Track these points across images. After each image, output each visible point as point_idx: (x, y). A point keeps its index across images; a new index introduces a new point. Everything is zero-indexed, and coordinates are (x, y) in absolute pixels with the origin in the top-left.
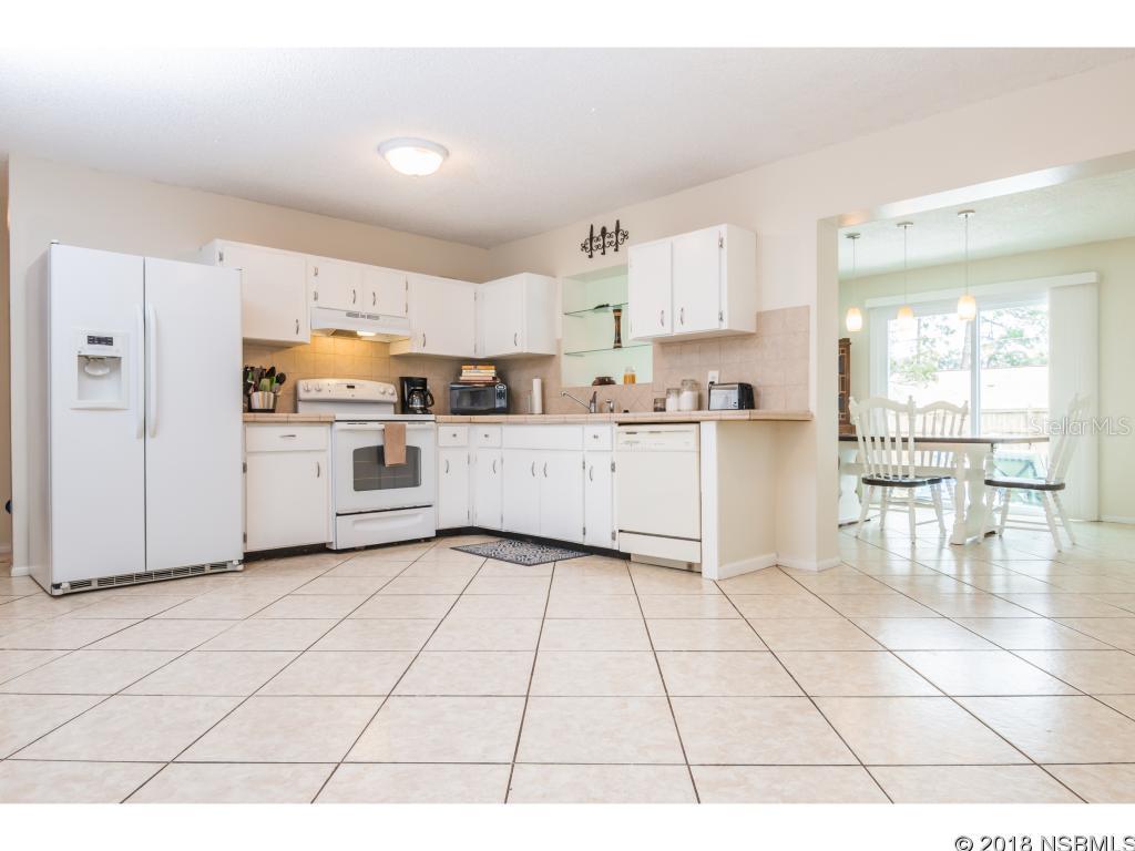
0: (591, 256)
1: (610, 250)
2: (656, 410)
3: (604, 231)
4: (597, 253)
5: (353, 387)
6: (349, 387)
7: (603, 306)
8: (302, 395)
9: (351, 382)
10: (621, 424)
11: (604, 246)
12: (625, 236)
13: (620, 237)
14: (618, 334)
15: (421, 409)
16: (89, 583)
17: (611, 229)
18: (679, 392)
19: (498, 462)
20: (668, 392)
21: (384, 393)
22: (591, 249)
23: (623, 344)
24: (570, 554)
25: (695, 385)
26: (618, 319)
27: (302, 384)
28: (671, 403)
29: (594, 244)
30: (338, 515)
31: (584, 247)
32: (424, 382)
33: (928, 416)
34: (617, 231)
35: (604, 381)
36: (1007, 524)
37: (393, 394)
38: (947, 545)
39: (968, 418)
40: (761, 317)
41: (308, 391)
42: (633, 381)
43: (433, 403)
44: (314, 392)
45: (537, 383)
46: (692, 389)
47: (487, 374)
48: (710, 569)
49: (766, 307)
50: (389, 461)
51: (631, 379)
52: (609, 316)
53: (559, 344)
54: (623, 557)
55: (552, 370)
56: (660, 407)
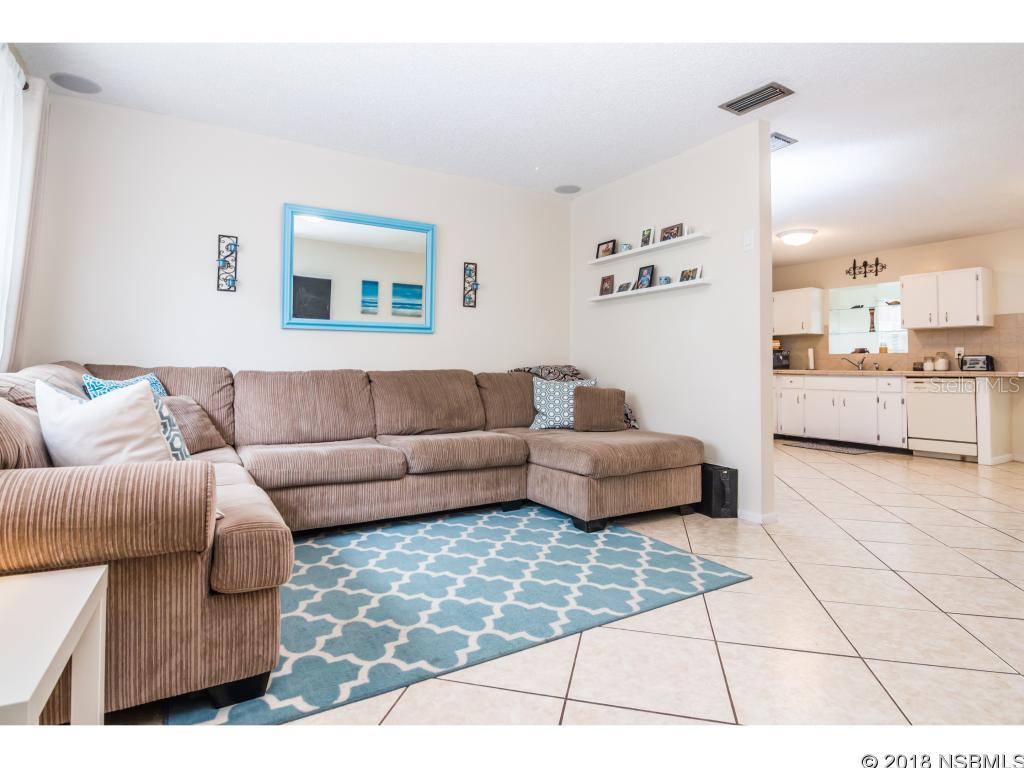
0: (854, 278)
1: (871, 275)
2: (915, 369)
3: (865, 264)
4: (860, 277)
7: (858, 307)
10: (908, 377)
11: (865, 272)
12: (884, 267)
13: (879, 267)
14: (872, 323)
17: (871, 262)
18: (933, 360)
19: (802, 398)
20: (926, 359)
22: (855, 274)
23: (876, 329)
24: (862, 451)
25: (945, 355)
26: (872, 314)
28: (928, 366)
29: (857, 271)
31: (848, 272)
34: (877, 264)
35: (863, 351)
40: (998, 318)
42: (886, 352)
45: (811, 352)
46: (943, 358)
48: (985, 459)
49: (1003, 312)
51: (884, 350)
52: (866, 312)
53: (826, 328)
54: (908, 452)
55: (821, 343)
56: (919, 367)
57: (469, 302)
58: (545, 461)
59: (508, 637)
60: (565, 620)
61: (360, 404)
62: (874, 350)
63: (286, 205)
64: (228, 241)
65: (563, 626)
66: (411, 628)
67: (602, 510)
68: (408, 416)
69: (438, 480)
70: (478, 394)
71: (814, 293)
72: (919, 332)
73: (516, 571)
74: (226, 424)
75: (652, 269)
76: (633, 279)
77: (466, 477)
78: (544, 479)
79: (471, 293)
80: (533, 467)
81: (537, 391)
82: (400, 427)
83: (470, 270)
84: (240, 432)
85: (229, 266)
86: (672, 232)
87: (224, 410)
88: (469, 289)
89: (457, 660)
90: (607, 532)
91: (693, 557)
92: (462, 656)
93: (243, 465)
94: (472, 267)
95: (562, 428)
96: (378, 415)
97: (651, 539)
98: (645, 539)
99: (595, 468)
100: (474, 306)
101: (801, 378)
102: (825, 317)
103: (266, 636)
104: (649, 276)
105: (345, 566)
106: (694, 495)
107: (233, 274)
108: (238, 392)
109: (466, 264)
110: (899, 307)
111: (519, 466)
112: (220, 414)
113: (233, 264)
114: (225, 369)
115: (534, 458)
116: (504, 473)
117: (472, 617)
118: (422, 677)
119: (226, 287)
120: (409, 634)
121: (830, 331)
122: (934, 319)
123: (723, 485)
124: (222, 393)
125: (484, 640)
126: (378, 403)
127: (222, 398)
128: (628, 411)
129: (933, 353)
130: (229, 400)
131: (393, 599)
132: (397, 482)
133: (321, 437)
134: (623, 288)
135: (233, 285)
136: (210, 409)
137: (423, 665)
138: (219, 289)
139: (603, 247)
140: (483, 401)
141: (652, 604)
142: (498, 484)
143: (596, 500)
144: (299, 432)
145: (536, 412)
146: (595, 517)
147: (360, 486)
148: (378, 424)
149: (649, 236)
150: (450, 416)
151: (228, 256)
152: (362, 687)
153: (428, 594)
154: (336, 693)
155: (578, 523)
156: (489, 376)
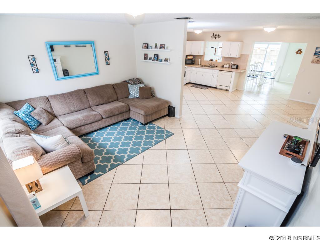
1: (217, 39)
3: (216, 35)
4: (214, 39)
12: (220, 37)
17: (217, 35)
18: (226, 64)
19: (196, 74)
20: (225, 64)
23: (216, 54)
24: (208, 88)
25: (229, 64)
26: (215, 50)
28: (225, 66)
29: (214, 37)
31: (212, 37)
35: (212, 60)
36: (265, 83)
38: (257, 86)
40: (241, 55)
45: (200, 59)
47: (191, 57)
48: (230, 90)
49: (243, 53)
51: (216, 61)
52: (214, 49)
53: (204, 53)
54: (216, 88)
55: (202, 57)
56: (223, 67)
57: (107, 63)
58: (134, 110)
59: (132, 155)
60: (141, 149)
61: (84, 100)
62: (214, 60)
63: (46, 42)
64: (31, 57)
65: (141, 151)
66: (114, 155)
67: (147, 121)
68: (98, 101)
69: (110, 119)
70: (114, 91)
71: (203, 43)
72: (225, 57)
73: (131, 139)
74: (51, 112)
75: (158, 55)
76: (153, 57)
77: (116, 116)
78: (134, 114)
79: (108, 60)
80: (131, 111)
81: (129, 88)
82: (96, 104)
83: (106, 54)
84: (56, 113)
85: (34, 65)
86: (162, 47)
87: (50, 108)
88: (107, 59)
89: (124, 161)
90: (148, 125)
91: (165, 130)
92: (125, 160)
93: (64, 125)
94: (107, 52)
95: (137, 98)
96: (90, 102)
97: (157, 126)
98: (156, 126)
99: (145, 113)
100: (109, 64)
101: (196, 68)
102: (204, 50)
103: (93, 166)
104: (156, 58)
105: (95, 143)
106: (166, 113)
107: (36, 67)
108: (51, 103)
109: (105, 52)
110: (221, 49)
111: (128, 111)
112: (49, 110)
113: (35, 64)
114: (45, 96)
115: (131, 109)
116: (124, 114)
117: (125, 151)
118: (119, 165)
119: (35, 72)
120: (114, 157)
121: (205, 54)
122: (228, 55)
123: (172, 111)
124: (47, 104)
125: (128, 156)
126: (89, 98)
127: (48, 105)
128: (152, 92)
129: (226, 63)
130: (50, 105)
131: (108, 149)
132: (101, 121)
133: (77, 110)
134: (150, 59)
135: (38, 71)
136: (46, 109)
137: (119, 162)
138: (34, 73)
139: (144, 45)
140: (116, 92)
141: (157, 143)
142: (123, 116)
143: (146, 119)
144: (71, 110)
145: (130, 94)
146: (146, 123)
147: (92, 124)
148: (90, 104)
149: (157, 45)
150: (108, 99)
151: (33, 61)
152: (110, 168)
153: (115, 147)
154: (106, 170)
155: (142, 124)
156: (116, 85)
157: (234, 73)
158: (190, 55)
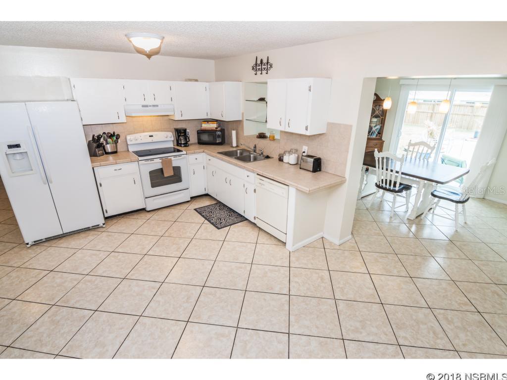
0: (256, 74)
1: (264, 72)
3: (262, 61)
4: (259, 73)
5: (152, 136)
6: (150, 136)
8: (129, 143)
9: (151, 134)
10: (258, 174)
11: (262, 70)
12: (271, 66)
13: (269, 66)
15: (184, 144)
16: (42, 240)
17: (265, 61)
18: (290, 153)
19: (214, 172)
20: (286, 152)
21: (167, 137)
22: (256, 70)
24: (240, 219)
27: (128, 137)
29: (258, 67)
30: (146, 198)
31: (253, 69)
32: (185, 130)
33: (415, 148)
34: (268, 63)
35: (262, 136)
37: (171, 137)
39: (434, 151)
40: (329, 125)
41: (131, 141)
43: (189, 141)
44: (134, 141)
45: (234, 132)
47: (213, 126)
48: (289, 245)
50: (166, 175)
51: (272, 137)
53: (242, 115)
55: (239, 127)
56: (280, 159)
129: (287, 150)
157: (292, 191)
158: (207, 121)
